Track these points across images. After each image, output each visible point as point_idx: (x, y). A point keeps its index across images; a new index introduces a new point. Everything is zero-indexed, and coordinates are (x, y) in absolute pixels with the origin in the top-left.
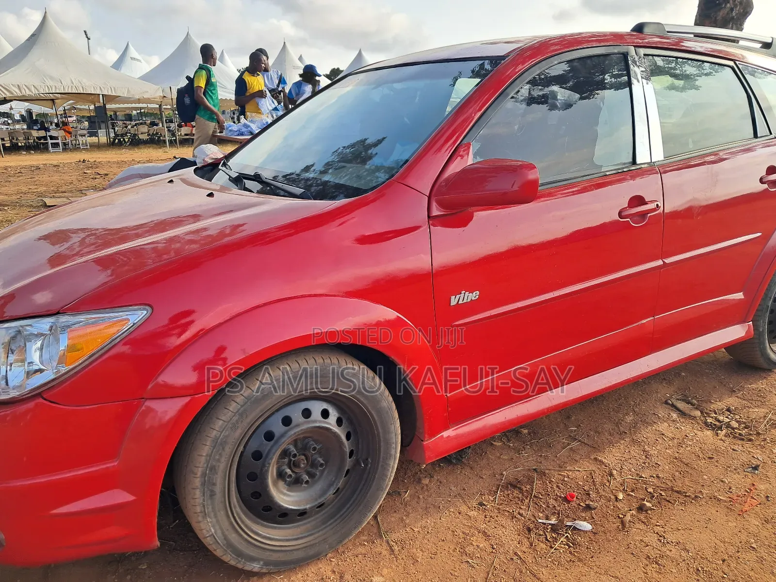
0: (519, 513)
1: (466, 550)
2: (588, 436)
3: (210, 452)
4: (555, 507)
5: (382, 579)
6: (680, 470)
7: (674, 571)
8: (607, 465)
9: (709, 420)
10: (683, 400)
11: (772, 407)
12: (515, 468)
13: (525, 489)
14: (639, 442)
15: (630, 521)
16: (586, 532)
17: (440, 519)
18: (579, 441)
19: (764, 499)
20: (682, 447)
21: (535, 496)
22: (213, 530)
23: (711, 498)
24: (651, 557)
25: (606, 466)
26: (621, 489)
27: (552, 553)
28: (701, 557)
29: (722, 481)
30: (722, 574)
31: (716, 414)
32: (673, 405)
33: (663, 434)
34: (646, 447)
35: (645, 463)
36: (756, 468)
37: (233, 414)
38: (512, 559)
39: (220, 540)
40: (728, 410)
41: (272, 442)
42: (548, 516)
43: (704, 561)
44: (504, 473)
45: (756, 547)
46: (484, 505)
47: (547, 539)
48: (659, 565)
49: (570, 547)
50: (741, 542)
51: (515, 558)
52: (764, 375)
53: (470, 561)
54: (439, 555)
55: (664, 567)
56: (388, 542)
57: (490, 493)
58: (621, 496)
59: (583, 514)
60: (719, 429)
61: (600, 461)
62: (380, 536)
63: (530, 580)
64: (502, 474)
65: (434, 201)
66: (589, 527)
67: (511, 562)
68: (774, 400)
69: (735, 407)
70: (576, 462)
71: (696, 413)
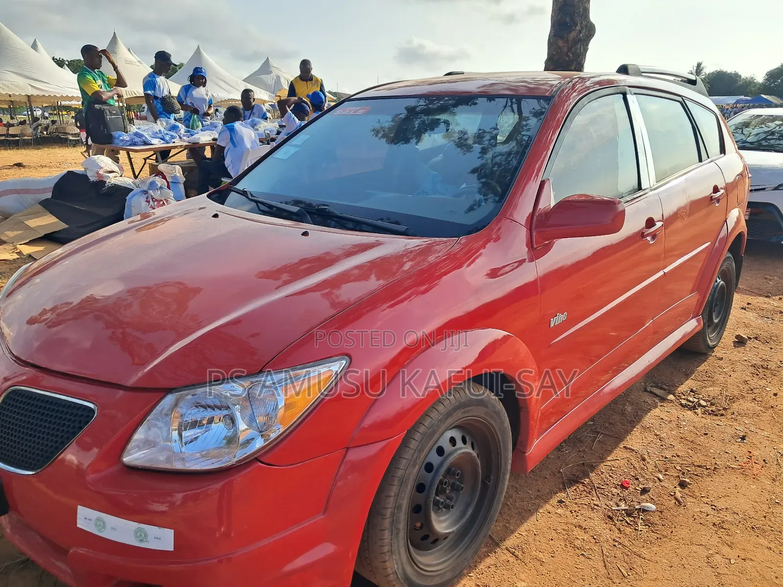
0: (595, 505)
1: (576, 544)
2: (605, 428)
3: (398, 491)
4: (618, 494)
5: (524, 584)
6: (690, 447)
7: (738, 532)
8: (636, 451)
9: (684, 402)
10: (655, 387)
11: (722, 385)
12: (567, 465)
13: (585, 482)
14: (648, 428)
15: (681, 497)
16: (654, 512)
17: (538, 521)
18: (602, 434)
19: (764, 463)
20: (681, 428)
21: (598, 488)
22: (396, 567)
23: (726, 468)
24: (716, 524)
25: (636, 453)
26: (657, 470)
27: (640, 535)
28: (749, 517)
29: (726, 453)
30: (770, 528)
31: (684, 395)
32: (651, 392)
33: (662, 419)
34: (656, 431)
35: (662, 446)
36: (743, 438)
37: (414, 451)
38: (615, 545)
39: (400, 575)
40: (692, 391)
41: (432, 473)
42: (617, 503)
43: (753, 519)
44: (561, 470)
45: (779, 502)
46: (564, 502)
47: (628, 524)
48: (725, 529)
49: (649, 527)
50: (767, 500)
51: (616, 544)
52: (703, 358)
53: (585, 553)
54: (556, 552)
55: (729, 530)
56: (507, 549)
57: (560, 491)
58: (661, 477)
59: (643, 497)
60: (693, 408)
61: (630, 449)
62: (498, 545)
63: (638, 561)
64: (560, 472)
65: (534, 234)
66: (653, 507)
67: (615, 548)
68: (721, 378)
69: (694, 389)
70: (610, 452)
71: (671, 397)
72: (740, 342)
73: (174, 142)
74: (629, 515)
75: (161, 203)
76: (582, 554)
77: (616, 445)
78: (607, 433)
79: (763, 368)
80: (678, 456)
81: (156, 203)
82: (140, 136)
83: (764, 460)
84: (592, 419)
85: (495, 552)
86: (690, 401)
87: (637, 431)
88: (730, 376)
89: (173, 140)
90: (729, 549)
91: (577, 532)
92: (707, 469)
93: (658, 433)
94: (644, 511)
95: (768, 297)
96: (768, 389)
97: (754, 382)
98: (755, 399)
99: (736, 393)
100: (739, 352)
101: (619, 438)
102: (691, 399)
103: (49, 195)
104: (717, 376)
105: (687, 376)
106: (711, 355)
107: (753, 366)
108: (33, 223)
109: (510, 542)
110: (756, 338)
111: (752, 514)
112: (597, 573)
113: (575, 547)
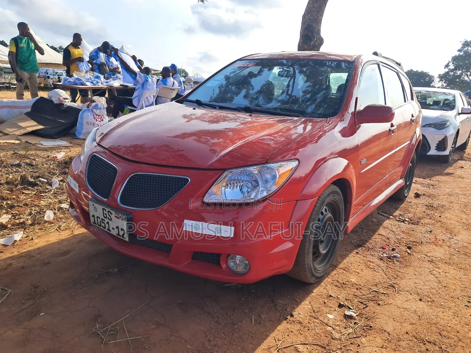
0: (373, 254)
2: (366, 227)
4: (382, 251)
6: (407, 235)
7: (440, 264)
8: (384, 235)
9: (398, 219)
10: (383, 213)
11: (414, 213)
12: (354, 240)
13: (365, 246)
14: (386, 227)
15: (410, 252)
17: (350, 259)
18: (365, 229)
20: (401, 228)
21: (372, 248)
23: (427, 242)
24: (429, 261)
26: (396, 243)
27: (397, 265)
29: (425, 237)
30: (453, 263)
31: (397, 217)
32: (382, 215)
33: (391, 224)
35: (395, 234)
36: (431, 232)
39: (309, 266)
41: (320, 222)
42: (382, 254)
45: (454, 254)
46: (359, 253)
47: (390, 261)
48: (434, 263)
49: (400, 262)
50: (449, 254)
52: (402, 202)
54: (363, 270)
55: (436, 263)
56: (341, 268)
57: (355, 249)
58: (398, 245)
59: (393, 252)
60: (403, 221)
61: (381, 235)
62: (336, 267)
63: (400, 274)
64: (352, 242)
65: (356, 120)
66: (399, 256)
67: (388, 269)
68: (412, 210)
69: (401, 214)
70: (372, 236)
71: (391, 217)
72: (417, 196)
73: (99, 85)
74: (389, 258)
75: (100, 117)
76: (375, 271)
77: (374, 234)
78: (368, 229)
79: (431, 206)
80: (403, 238)
81: (97, 116)
82: (80, 80)
83: (443, 240)
84: (359, 224)
85: (336, 269)
86: (401, 219)
87: (381, 228)
88: (417, 209)
89: (98, 84)
90: (438, 269)
91: (369, 263)
92: (418, 243)
93: (391, 229)
94: (395, 257)
95: (424, 179)
96: (436, 215)
97: (428, 212)
98: (431, 218)
99: (421, 216)
100: (418, 200)
101: (374, 231)
102: (401, 218)
103: (29, 110)
104: (410, 209)
105: (396, 209)
106: (405, 201)
107: (426, 206)
108: (22, 124)
109: (341, 266)
110: (424, 195)
111: (444, 258)
112: (383, 277)
113: (370, 268)
